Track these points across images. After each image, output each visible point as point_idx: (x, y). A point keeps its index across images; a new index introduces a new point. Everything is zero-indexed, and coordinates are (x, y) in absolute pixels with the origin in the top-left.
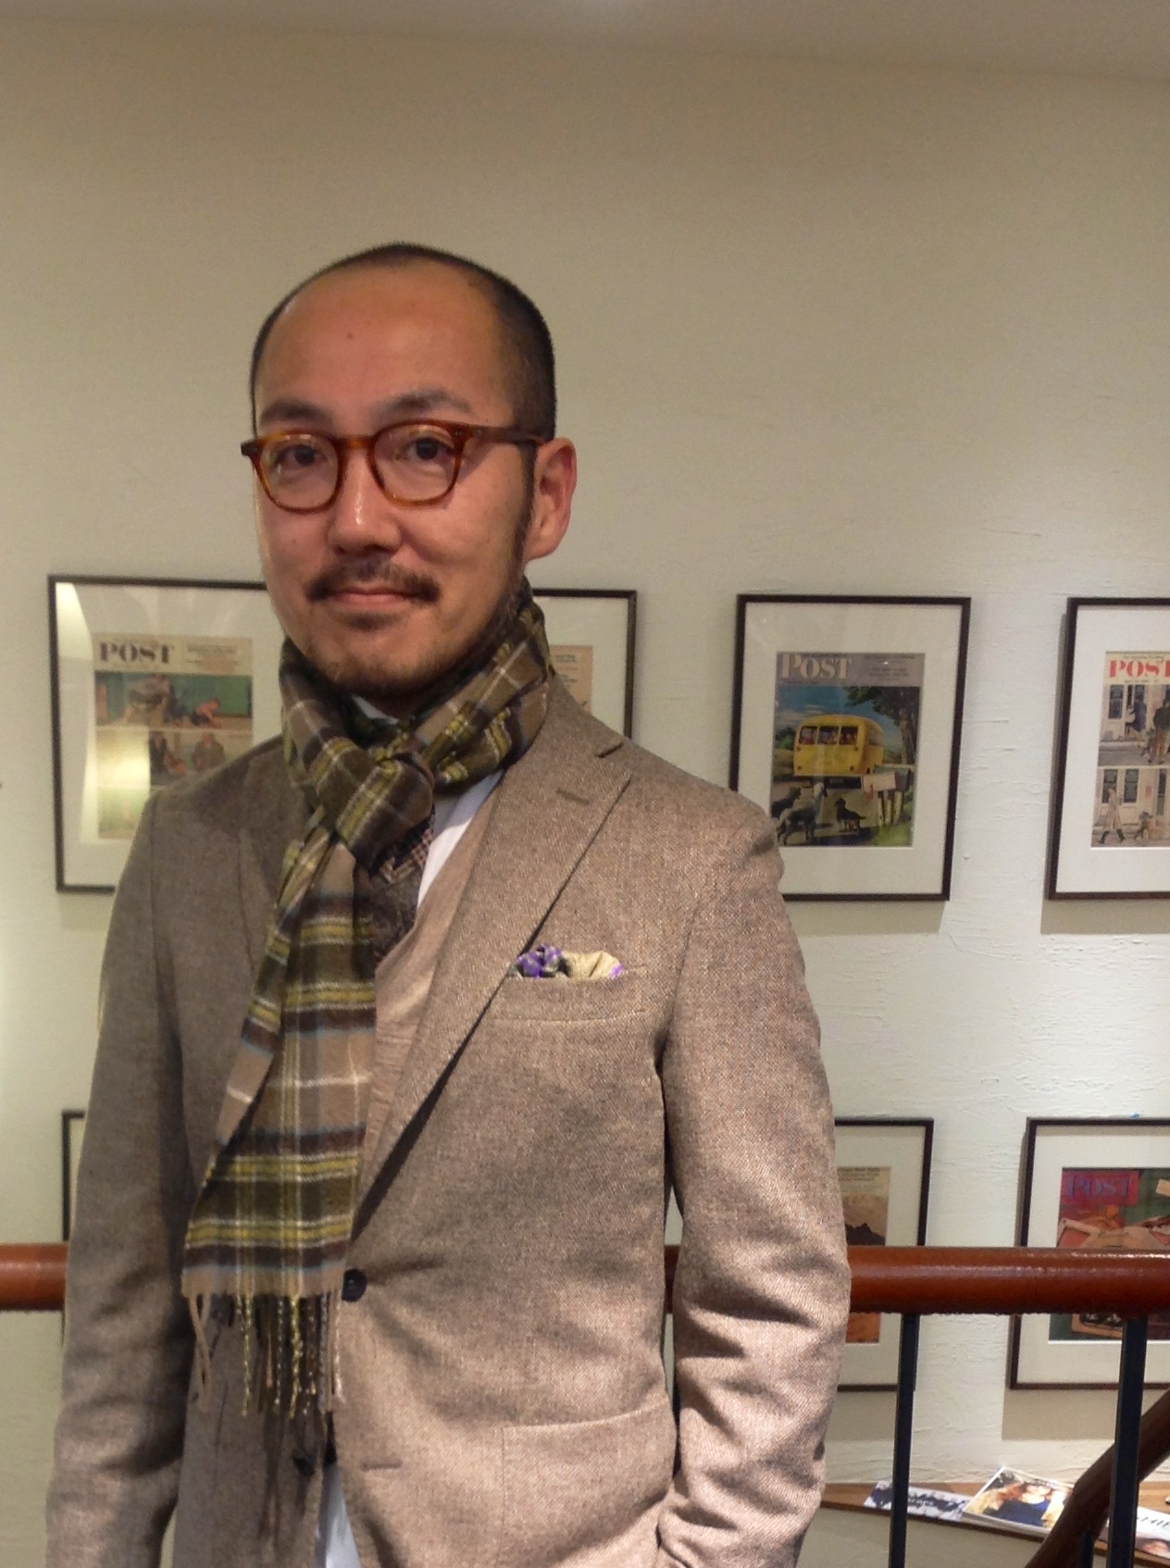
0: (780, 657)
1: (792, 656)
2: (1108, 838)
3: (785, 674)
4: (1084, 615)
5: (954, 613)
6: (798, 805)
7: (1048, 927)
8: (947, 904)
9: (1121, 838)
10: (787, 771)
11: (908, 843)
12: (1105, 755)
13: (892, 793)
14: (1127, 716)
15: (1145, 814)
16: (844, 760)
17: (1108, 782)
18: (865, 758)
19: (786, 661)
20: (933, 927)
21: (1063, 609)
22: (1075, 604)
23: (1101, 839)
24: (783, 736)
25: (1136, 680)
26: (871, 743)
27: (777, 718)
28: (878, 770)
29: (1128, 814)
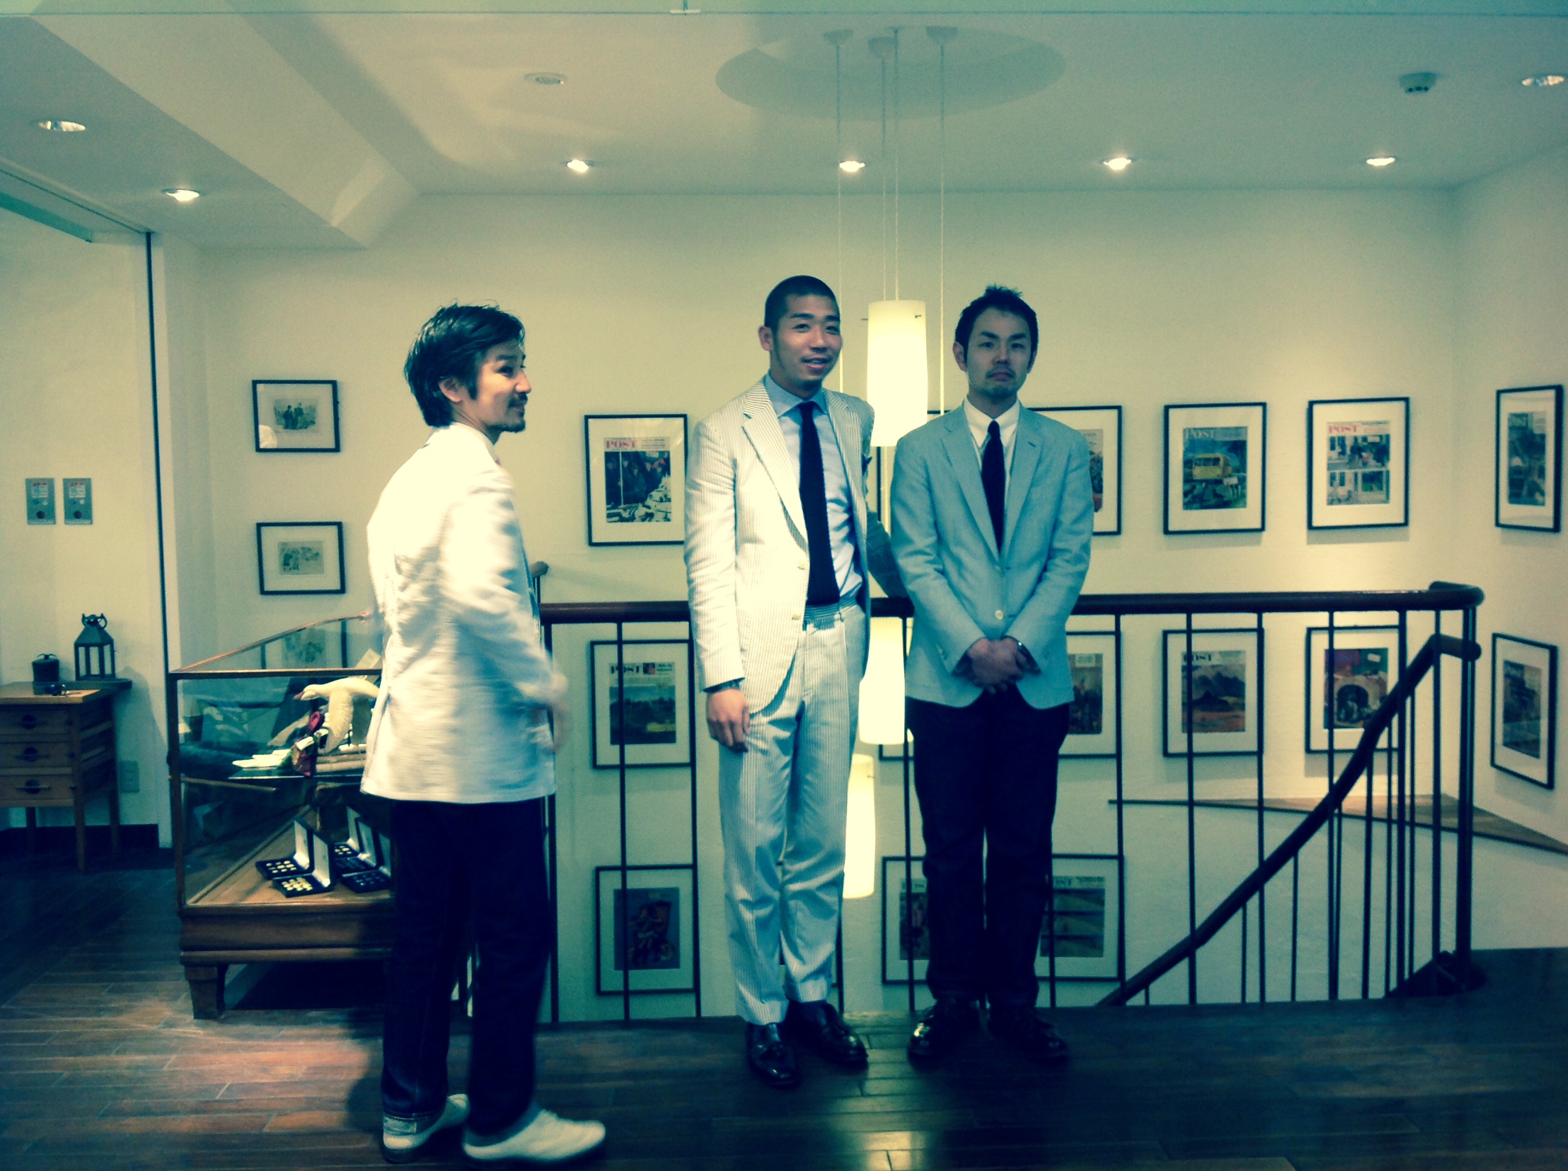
0: (1184, 431)
1: (1190, 430)
2: (1334, 502)
3: (1187, 437)
4: (1316, 408)
5: (1260, 409)
6: (1196, 492)
7: (1310, 542)
8: (1264, 533)
9: (1340, 501)
10: (1190, 477)
11: (1245, 506)
12: (1330, 466)
13: (1236, 486)
14: (1338, 449)
15: (1349, 492)
16: (1214, 473)
17: (1332, 478)
18: (1224, 471)
19: (1187, 432)
20: (1258, 543)
21: (1306, 406)
22: (1312, 404)
23: (1331, 502)
24: (1188, 463)
25: (1341, 434)
26: (1226, 464)
27: (1184, 455)
28: (1230, 476)
29: (1342, 492)
